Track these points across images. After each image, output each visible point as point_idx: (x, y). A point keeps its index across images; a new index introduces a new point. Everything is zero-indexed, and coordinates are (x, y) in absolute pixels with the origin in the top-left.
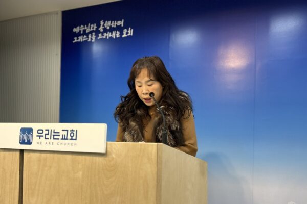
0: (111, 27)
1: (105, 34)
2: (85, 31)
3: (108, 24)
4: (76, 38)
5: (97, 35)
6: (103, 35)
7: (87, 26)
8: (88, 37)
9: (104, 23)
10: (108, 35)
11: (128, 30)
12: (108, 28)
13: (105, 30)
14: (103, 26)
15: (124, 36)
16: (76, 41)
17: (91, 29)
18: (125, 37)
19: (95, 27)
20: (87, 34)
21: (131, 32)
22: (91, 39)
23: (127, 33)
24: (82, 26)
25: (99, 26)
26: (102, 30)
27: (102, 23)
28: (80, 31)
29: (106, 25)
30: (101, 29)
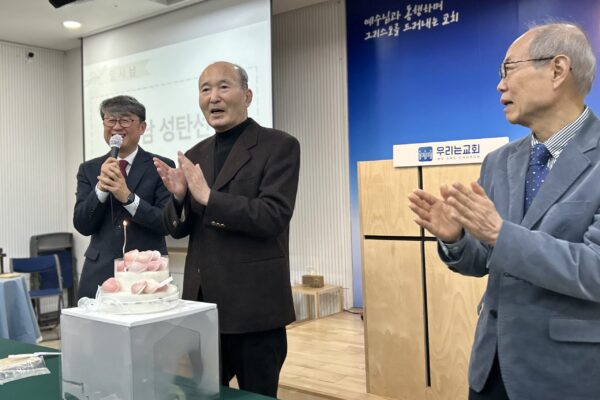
0: (423, 12)
1: (415, 24)
2: (382, 22)
3: (418, 10)
4: (369, 34)
5: (402, 27)
6: (411, 25)
7: (386, 15)
8: (388, 30)
9: (413, 8)
10: (420, 24)
11: (450, 14)
12: (419, 14)
13: (415, 18)
14: (411, 12)
15: (444, 24)
16: (369, 37)
17: (393, 19)
18: (446, 26)
19: (398, 15)
20: (387, 27)
21: (455, 17)
22: (393, 32)
23: (450, 19)
24: (378, 16)
25: (404, 12)
26: (409, 19)
27: (409, 8)
28: (375, 23)
29: (415, 10)
30: (408, 17)
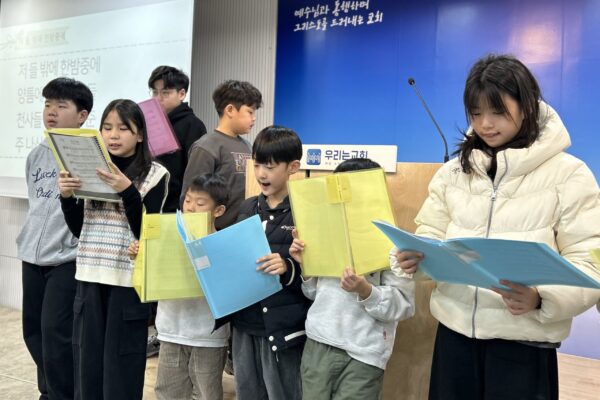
0: (350, 9)
1: (342, 20)
2: (311, 15)
3: (346, 7)
4: (298, 25)
5: (329, 22)
6: (338, 21)
7: (316, 8)
8: (316, 24)
9: (341, 4)
10: (346, 21)
11: (375, 14)
12: (346, 11)
13: (342, 14)
14: (339, 8)
15: (369, 23)
16: (298, 29)
17: (322, 13)
18: (371, 25)
19: (327, 10)
20: (315, 20)
21: (379, 17)
22: (321, 26)
23: (374, 19)
24: (308, 8)
25: (332, 7)
26: (337, 14)
27: (337, 4)
28: (305, 15)
29: (342, 6)
30: (336, 12)
